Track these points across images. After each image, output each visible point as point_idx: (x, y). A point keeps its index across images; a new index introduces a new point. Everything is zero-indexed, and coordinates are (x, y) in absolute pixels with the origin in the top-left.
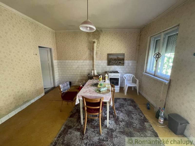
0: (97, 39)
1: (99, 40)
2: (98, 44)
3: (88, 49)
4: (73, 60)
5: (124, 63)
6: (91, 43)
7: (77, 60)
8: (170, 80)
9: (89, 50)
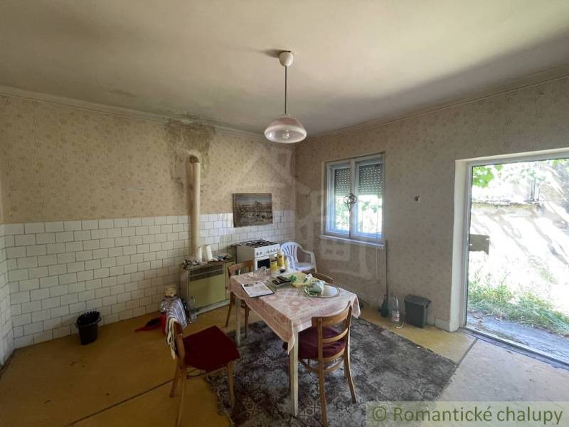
0: (200, 151)
1: (207, 155)
2: (205, 166)
3: (172, 178)
4: (103, 217)
5: (272, 217)
6: (181, 161)
7: (124, 216)
8: (387, 242)
9: (174, 180)
